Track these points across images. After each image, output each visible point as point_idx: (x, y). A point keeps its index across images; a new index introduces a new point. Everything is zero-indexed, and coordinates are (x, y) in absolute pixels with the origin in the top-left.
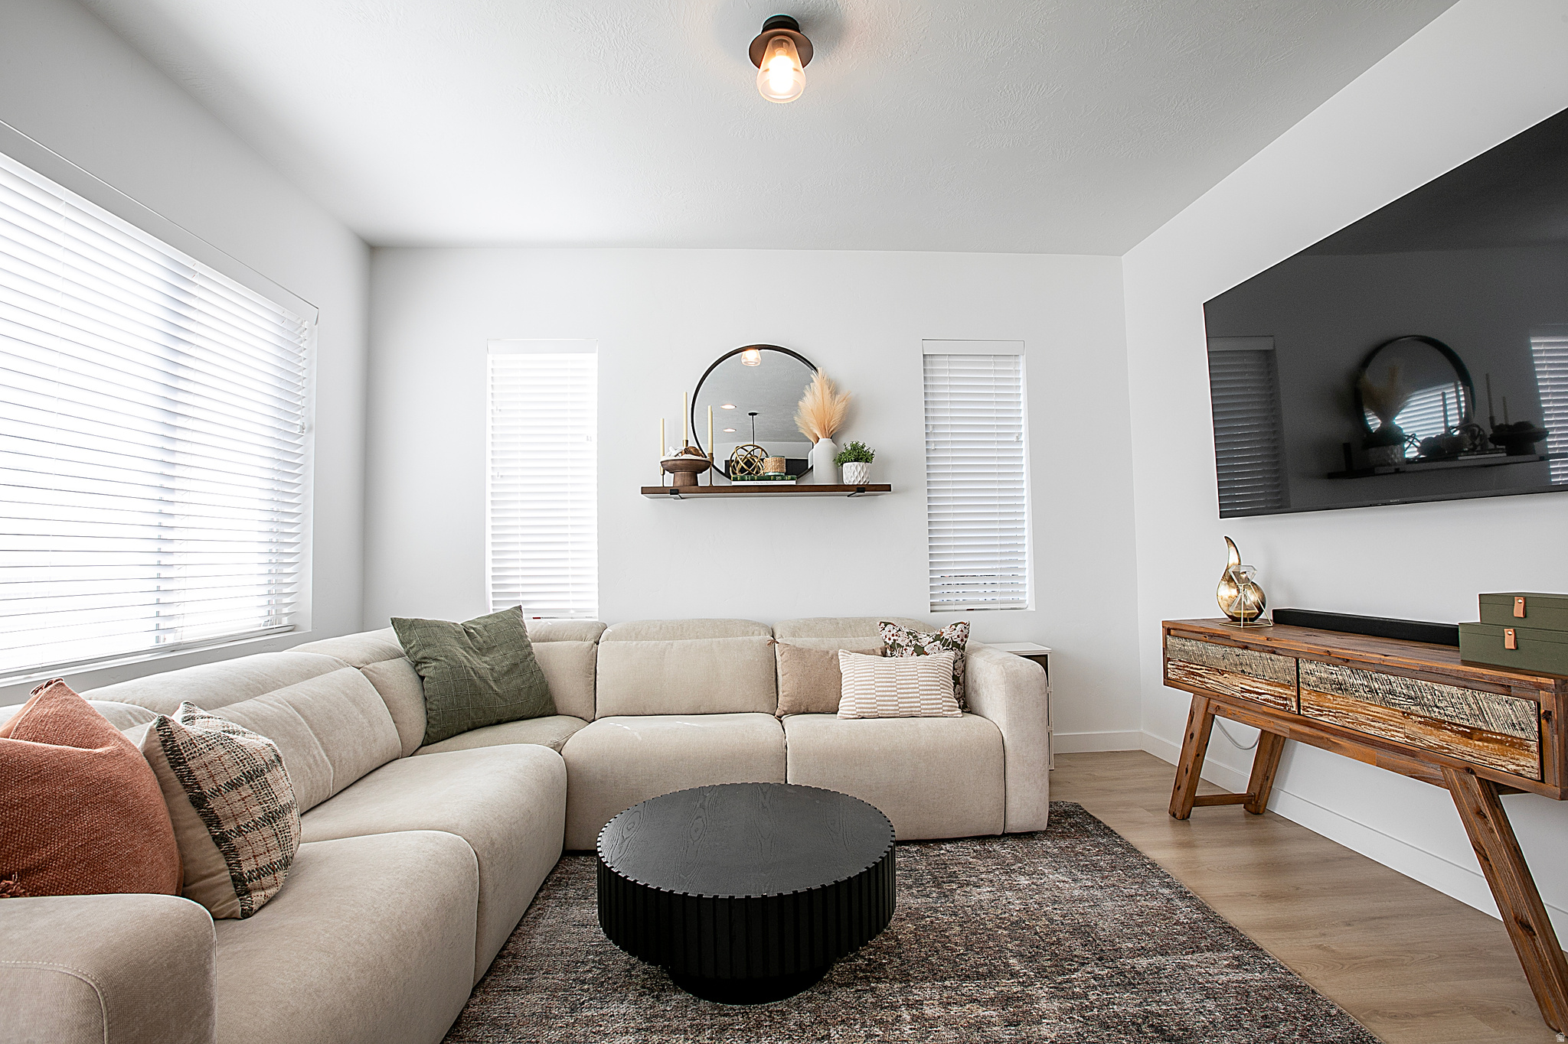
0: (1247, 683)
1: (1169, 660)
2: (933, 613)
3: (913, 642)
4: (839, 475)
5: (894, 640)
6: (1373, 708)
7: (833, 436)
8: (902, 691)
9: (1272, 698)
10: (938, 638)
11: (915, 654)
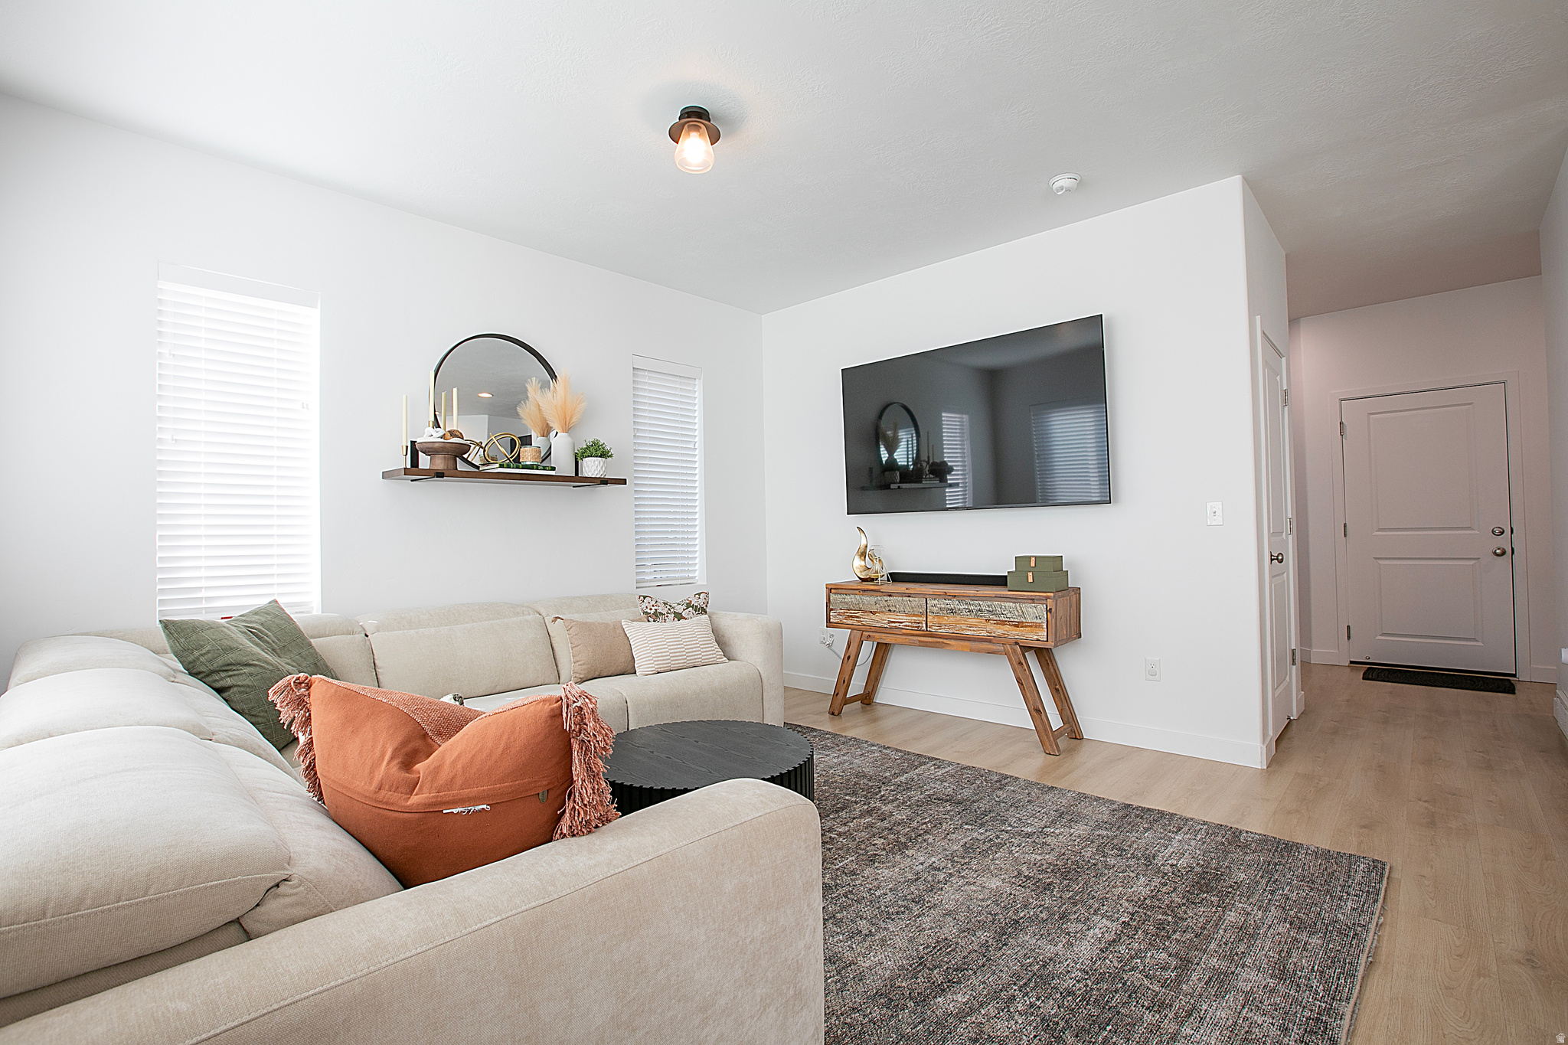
0: (893, 617)
1: (832, 609)
2: (638, 590)
3: (671, 610)
5: (656, 610)
6: (970, 620)
7: (570, 433)
8: (688, 647)
9: (910, 624)
10: (689, 605)
11: (676, 619)
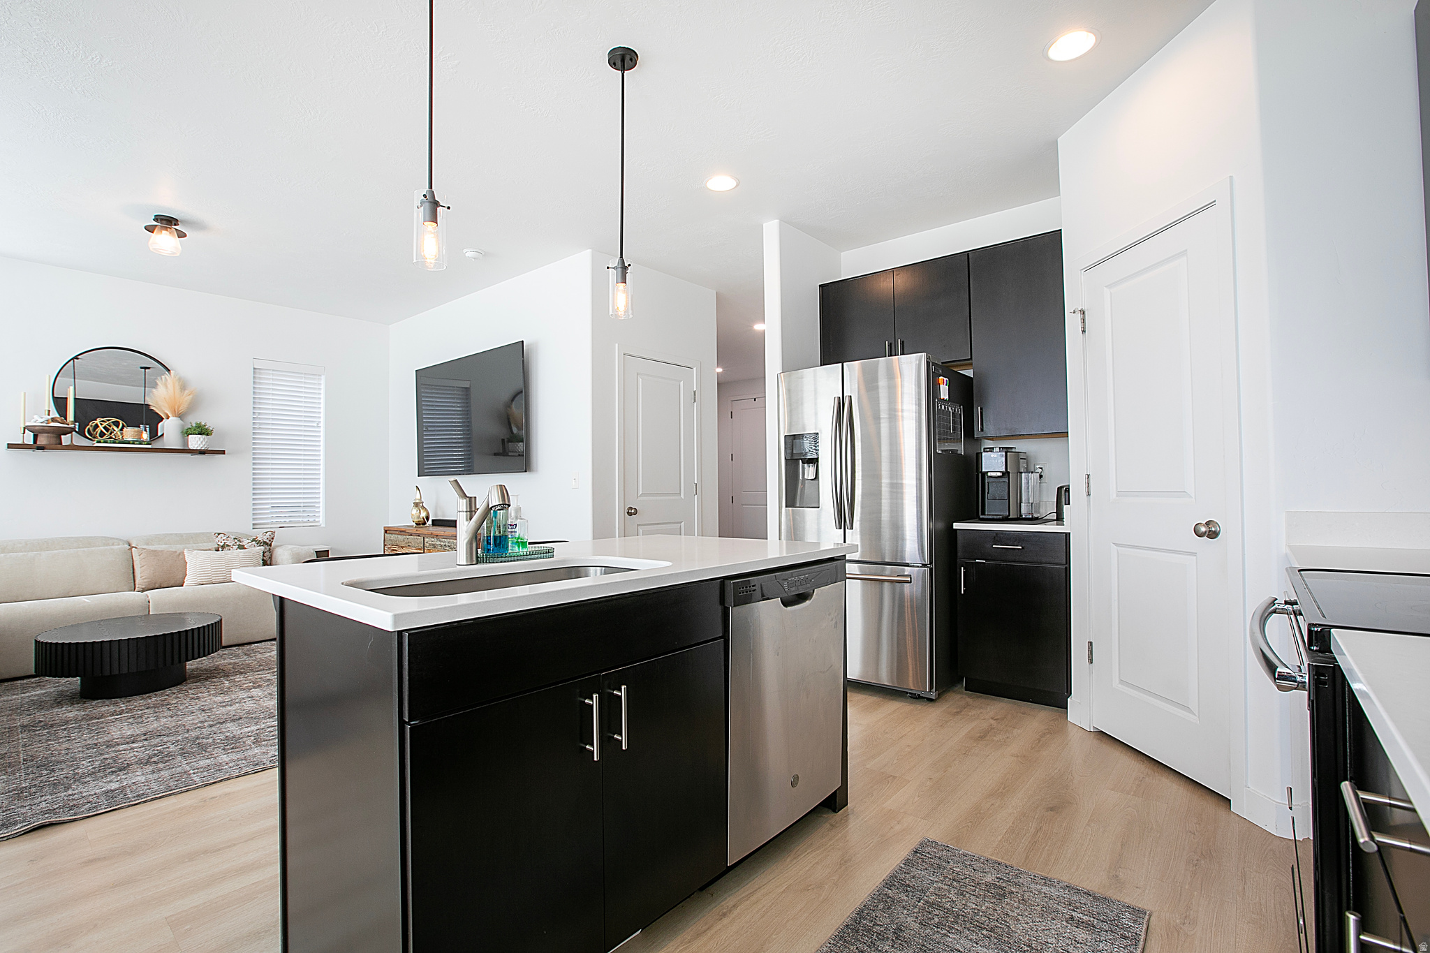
2: (255, 530)
3: (238, 543)
4: (186, 443)
5: (225, 542)
7: (181, 416)
10: (254, 540)
11: (238, 548)
